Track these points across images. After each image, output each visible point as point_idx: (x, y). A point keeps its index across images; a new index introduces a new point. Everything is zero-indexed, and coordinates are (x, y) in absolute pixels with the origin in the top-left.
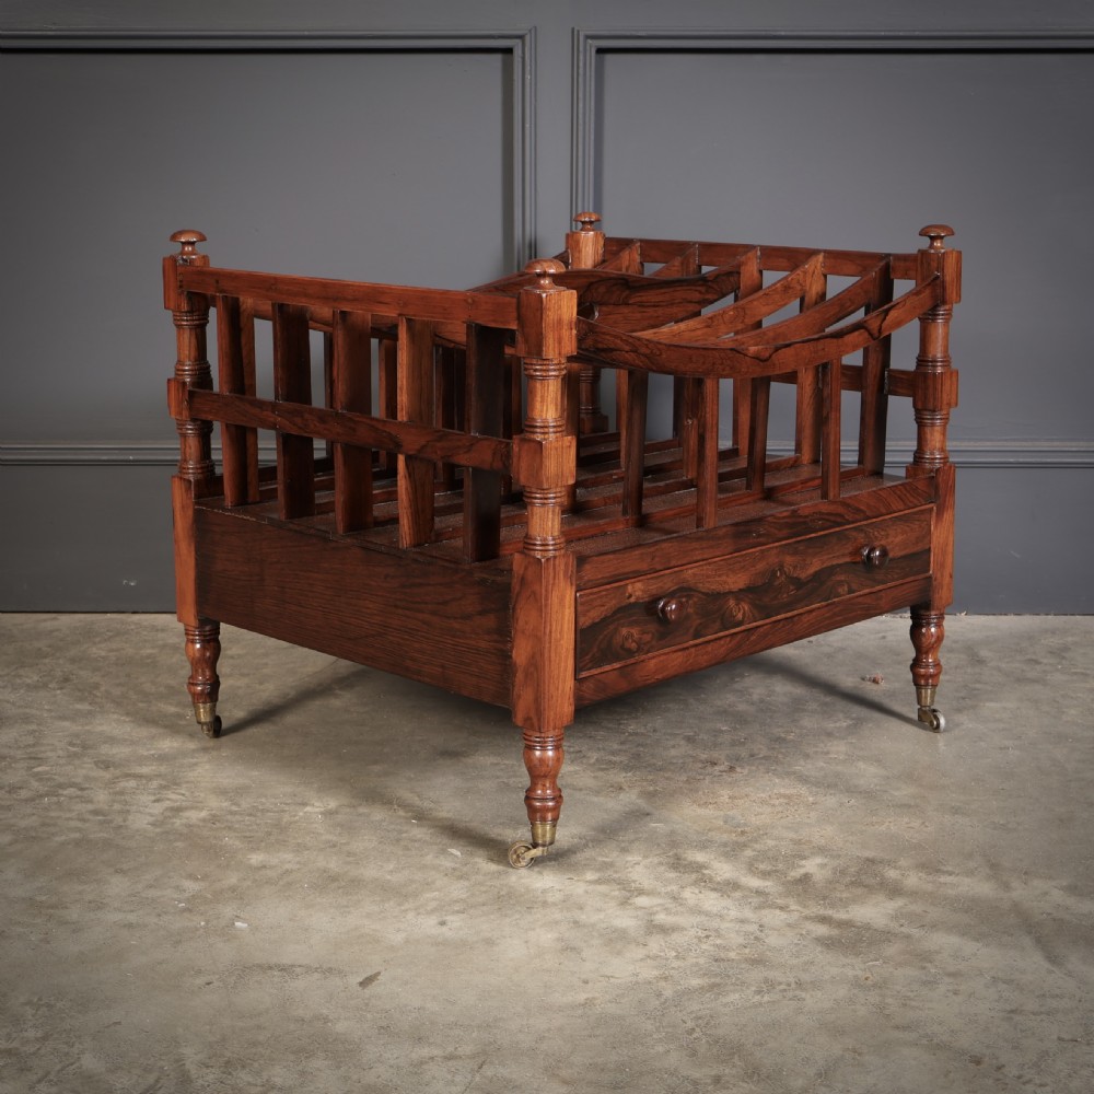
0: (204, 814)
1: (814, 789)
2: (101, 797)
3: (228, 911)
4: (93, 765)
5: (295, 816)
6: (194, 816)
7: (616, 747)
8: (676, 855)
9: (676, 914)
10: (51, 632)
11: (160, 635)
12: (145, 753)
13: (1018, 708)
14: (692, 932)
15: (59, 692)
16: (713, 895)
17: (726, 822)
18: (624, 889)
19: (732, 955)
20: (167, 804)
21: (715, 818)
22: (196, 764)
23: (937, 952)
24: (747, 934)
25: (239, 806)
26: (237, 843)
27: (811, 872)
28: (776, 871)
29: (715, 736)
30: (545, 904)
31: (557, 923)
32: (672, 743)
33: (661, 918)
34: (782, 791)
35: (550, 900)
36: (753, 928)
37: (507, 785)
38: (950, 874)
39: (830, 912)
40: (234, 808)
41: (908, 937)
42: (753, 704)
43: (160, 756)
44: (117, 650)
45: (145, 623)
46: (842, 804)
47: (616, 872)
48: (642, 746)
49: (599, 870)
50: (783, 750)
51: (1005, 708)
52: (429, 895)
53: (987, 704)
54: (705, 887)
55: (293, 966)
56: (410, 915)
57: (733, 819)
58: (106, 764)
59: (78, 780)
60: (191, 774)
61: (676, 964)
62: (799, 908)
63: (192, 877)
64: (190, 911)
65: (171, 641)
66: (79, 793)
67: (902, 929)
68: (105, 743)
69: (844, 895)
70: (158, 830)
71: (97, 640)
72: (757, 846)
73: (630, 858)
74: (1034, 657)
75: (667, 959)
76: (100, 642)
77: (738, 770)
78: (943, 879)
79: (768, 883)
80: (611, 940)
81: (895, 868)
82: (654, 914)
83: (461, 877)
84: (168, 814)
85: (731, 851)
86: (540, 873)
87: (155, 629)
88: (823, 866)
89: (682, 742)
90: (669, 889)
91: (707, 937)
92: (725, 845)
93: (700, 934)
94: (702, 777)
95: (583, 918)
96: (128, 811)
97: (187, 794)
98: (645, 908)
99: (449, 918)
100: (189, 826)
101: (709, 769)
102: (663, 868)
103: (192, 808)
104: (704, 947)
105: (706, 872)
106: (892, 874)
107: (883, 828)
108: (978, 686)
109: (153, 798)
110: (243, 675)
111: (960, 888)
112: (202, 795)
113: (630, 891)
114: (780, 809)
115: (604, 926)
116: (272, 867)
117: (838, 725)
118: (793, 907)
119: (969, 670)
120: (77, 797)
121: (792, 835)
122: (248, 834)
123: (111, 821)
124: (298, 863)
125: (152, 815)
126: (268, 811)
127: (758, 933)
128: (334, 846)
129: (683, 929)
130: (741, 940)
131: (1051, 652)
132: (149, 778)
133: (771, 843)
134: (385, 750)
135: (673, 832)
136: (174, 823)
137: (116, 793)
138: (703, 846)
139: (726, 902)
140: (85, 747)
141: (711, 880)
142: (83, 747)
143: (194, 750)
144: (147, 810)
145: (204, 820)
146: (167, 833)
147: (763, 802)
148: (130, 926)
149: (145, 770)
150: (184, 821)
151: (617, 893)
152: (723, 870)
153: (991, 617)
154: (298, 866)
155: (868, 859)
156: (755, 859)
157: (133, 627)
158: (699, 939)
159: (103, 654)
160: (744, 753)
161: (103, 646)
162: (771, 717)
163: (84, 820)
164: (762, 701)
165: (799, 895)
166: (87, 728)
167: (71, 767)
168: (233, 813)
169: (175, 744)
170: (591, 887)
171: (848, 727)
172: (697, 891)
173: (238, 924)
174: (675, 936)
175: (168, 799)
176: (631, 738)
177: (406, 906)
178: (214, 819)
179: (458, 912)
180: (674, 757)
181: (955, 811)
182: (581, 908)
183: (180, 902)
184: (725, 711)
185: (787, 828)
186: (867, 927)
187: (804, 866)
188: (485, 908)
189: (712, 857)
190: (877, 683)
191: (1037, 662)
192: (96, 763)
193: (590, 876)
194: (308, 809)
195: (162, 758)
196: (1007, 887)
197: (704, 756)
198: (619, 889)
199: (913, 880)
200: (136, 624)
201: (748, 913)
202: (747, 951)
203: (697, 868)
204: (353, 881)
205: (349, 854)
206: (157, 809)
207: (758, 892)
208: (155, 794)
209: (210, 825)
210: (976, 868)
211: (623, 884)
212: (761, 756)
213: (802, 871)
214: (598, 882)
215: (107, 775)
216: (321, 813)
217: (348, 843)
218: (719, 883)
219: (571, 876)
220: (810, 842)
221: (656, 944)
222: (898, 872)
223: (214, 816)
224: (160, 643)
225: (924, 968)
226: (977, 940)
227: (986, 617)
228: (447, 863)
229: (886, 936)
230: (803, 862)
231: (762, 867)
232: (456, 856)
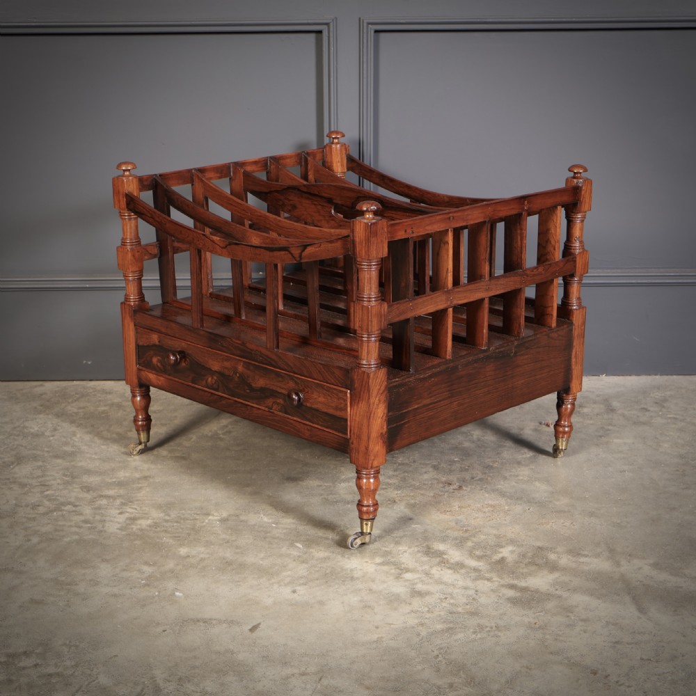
0: (149, 522)
1: (509, 500)
2: (87, 511)
3: (170, 585)
4: (80, 490)
5: (203, 522)
6: (144, 523)
7: (391, 473)
8: (427, 546)
9: (428, 584)
10: (41, 395)
11: (109, 397)
12: (110, 481)
13: (633, 443)
14: (437, 595)
15: (52, 438)
16: (450, 571)
17: (456, 523)
18: (398, 568)
19: (460, 609)
20: (127, 515)
21: (450, 521)
22: (141, 488)
23: (577, 607)
24: (468, 596)
25: (169, 516)
26: (171, 541)
27: (506, 556)
28: (486, 556)
29: (450, 465)
30: (352, 579)
31: (360, 590)
32: (424, 470)
33: (419, 587)
34: (490, 502)
35: (355, 576)
36: (471, 592)
37: (327, 500)
38: (586, 556)
39: (515, 582)
40: (167, 518)
41: (560, 597)
42: (473, 442)
43: (119, 482)
44: (84, 408)
45: (99, 388)
46: (525, 511)
47: (393, 557)
48: (407, 472)
49: (383, 556)
50: (491, 475)
51: (625, 444)
52: (285, 574)
53: (615, 441)
54: (444, 566)
55: (210, 619)
56: (275, 586)
57: (461, 521)
58: (87, 489)
59: (72, 500)
60: (138, 495)
61: (428, 615)
62: (499, 580)
63: (147, 563)
64: (148, 585)
65: (115, 401)
66: (74, 509)
67: (557, 592)
68: (85, 474)
69: (525, 570)
70: (124, 533)
71: (70, 401)
72: (474, 539)
73: (400, 548)
74: (645, 407)
75: (423, 612)
76: (72, 402)
77: (464, 488)
78: (582, 559)
79: (481, 564)
80: (391, 601)
81: (554, 553)
82: (416, 584)
83: (303, 562)
84: (128, 522)
85: (460, 543)
86: (349, 558)
87: (105, 392)
88: (512, 552)
89: (431, 470)
90: (424, 568)
91: (446, 598)
92: (456, 539)
93: (441, 597)
94: (443, 493)
95: (374, 587)
96: (105, 521)
97: (138, 508)
98: (410, 580)
99: (298, 588)
100: (141, 530)
101: (447, 488)
102: (420, 554)
103: (142, 518)
104: (444, 604)
105: (445, 557)
106: (552, 557)
107: (548, 526)
108: (610, 428)
109: (118, 511)
110: (162, 425)
111: (592, 566)
112: (147, 509)
113: (401, 569)
114: (488, 514)
115: (387, 592)
116: (193, 557)
117: (524, 456)
118: (494, 579)
119: (605, 416)
120: (73, 511)
121: (495, 532)
122: (176, 535)
123: (96, 527)
124: (208, 553)
125: (119, 523)
126: (187, 519)
127: (475, 596)
128: (228, 542)
129: (432, 593)
130: (465, 600)
131: (656, 403)
132: (114, 498)
133: (483, 537)
134: (253, 477)
135: (426, 531)
136: (132, 528)
137: (95, 509)
138: (444, 540)
139: (457, 576)
140: (73, 477)
141: (448, 561)
142: (72, 477)
143: (139, 479)
144: (116, 520)
145: (150, 526)
146: (129, 534)
147: (479, 510)
148: (115, 596)
149: (111, 493)
150: (139, 527)
151: (393, 571)
152: (455, 555)
153: (621, 378)
154: (208, 556)
155: (539, 547)
156: (473, 548)
157: (91, 391)
158: (441, 599)
159: (75, 410)
160: (468, 477)
161: (74, 404)
162: (484, 451)
163: (80, 527)
164: (479, 440)
165: (498, 571)
166: (73, 463)
167: (67, 491)
168: (167, 521)
169: (127, 475)
170: (379, 568)
171: (531, 457)
172: (440, 569)
173: (177, 594)
174: (427, 598)
175: (127, 512)
176: (400, 467)
177: (273, 581)
178: (155, 525)
179: (303, 584)
180: (426, 480)
181: (592, 514)
182: (373, 581)
183: (142, 580)
184: (456, 448)
185: (492, 527)
186: (537, 591)
187: (502, 552)
188: (318, 582)
189: (449, 547)
190: (549, 426)
191: (647, 410)
192: (81, 488)
193: (378, 560)
194: (210, 517)
195: (120, 484)
196: (618, 564)
197: (444, 479)
198: (395, 569)
199: (564, 561)
200: (92, 388)
201: (469, 583)
202: (468, 607)
203: (440, 554)
204: (241, 565)
205: (237, 547)
206: (122, 519)
207: (475, 570)
208: (119, 509)
209: (154, 529)
210: (601, 553)
211: (397, 565)
212: (477, 478)
213: (500, 555)
214: (383, 564)
215: (88, 496)
216: (220, 521)
217: (235, 540)
218: (452, 564)
219: (367, 560)
220: (505, 536)
221: (416, 603)
222: (556, 555)
223: (156, 523)
224: (109, 402)
225: (568, 616)
226: (599, 598)
227: (618, 377)
228: (295, 553)
229: (548, 596)
230: (501, 550)
231: (478, 553)
232: (300, 548)
